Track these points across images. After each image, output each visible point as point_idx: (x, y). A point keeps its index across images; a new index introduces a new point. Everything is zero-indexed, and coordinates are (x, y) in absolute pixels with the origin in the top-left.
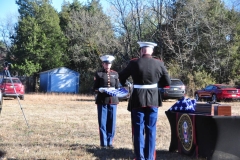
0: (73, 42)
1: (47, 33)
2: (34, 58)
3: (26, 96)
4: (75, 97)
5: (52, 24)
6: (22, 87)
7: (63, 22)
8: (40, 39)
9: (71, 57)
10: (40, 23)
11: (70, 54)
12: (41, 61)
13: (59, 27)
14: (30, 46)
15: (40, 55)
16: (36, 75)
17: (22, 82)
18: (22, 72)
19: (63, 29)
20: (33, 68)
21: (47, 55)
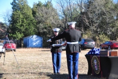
0: (39, 22)
1: (26, 18)
2: (20, 31)
3: (17, 50)
4: (41, 49)
5: (28, 14)
6: (15, 45)
7: (34, 13)
8: (23, 21)
9: (38, 30)
10: (22, 14)
11: (38, 28)
12: (23, 32)
13: (32, 15)
14: (18, 25)
15: (23, 29)
16: (21, 39)
17: (15, 43)
18: (15, 38)
19: (34, 16)
20: (20, 36)
21: (26, 29)
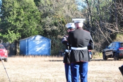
0: (45, 15)
1: (24, 9)
2: (14, 29)
3: (9, 59)
5: (28, 1)
6: (6, 52)
8: (19, 14)
9: (44, 27)
10: (18, 1)
11: (43, 24)
12: (20, 31)
13: (34, 4)
14: (11, 20)
15: (19, 25)
16: (16, 42)
17: (6, 47)
18: (5, 40)
19: (37, 5)
20: (14, 36)
21: (24, 26)
